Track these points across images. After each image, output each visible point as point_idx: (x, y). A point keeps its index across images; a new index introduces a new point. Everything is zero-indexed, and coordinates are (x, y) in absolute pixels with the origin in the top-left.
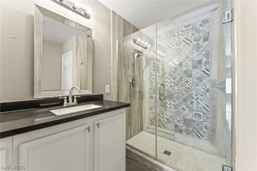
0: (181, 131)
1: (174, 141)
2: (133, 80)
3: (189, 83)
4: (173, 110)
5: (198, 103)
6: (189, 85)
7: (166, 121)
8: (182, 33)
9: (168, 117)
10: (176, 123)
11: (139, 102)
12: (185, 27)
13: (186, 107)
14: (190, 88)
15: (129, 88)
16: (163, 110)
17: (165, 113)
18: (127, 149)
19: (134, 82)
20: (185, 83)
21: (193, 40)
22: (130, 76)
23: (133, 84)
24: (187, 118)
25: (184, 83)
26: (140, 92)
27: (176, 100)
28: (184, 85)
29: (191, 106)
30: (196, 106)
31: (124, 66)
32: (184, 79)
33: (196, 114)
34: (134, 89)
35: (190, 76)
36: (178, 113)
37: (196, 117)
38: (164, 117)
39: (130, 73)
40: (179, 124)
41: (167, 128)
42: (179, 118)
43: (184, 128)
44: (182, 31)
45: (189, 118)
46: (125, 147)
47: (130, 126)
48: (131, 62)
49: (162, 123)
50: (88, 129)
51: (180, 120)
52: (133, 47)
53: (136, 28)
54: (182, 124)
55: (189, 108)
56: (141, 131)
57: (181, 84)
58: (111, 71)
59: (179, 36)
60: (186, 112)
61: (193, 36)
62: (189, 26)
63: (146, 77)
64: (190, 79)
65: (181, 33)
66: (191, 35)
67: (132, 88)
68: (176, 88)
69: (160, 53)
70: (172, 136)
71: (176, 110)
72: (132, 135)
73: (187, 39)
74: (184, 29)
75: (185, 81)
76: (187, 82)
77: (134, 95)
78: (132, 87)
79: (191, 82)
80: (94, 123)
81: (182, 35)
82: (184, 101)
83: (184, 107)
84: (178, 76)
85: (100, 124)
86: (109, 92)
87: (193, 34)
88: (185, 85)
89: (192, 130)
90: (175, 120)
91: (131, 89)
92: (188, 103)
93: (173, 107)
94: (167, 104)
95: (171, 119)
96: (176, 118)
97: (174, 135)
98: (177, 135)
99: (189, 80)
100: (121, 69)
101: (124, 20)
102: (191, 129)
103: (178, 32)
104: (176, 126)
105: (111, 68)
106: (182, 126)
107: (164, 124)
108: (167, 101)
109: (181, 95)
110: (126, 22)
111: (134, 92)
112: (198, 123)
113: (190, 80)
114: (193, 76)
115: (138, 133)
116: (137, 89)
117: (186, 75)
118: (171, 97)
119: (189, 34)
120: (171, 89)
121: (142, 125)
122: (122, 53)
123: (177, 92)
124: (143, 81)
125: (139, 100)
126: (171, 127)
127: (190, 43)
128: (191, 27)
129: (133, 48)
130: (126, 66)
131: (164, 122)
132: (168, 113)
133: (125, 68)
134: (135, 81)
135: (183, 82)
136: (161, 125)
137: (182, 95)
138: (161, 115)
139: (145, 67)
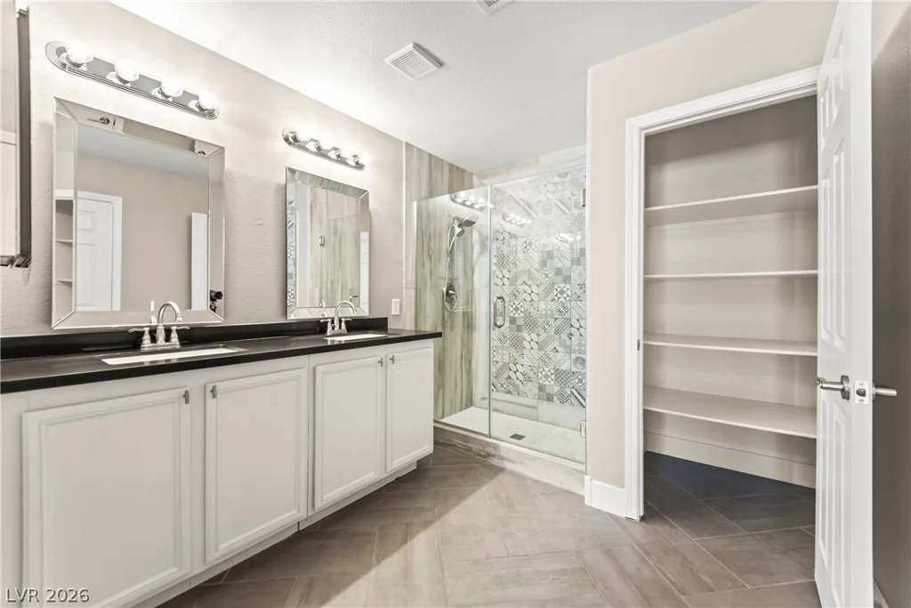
0: (549, 398)
1: (538, 420)
2: (450, 287)
3: (565, 295)
4: (536, 354)
5: (581, 335)
6: (565, 298)
7: (522, 378)
8: (554, 189)
9: (526, 369)
10: (541, 381)
11: (462, 340)
12: (559, 176)
13: (560, 346)
14: (567, 304)
15: (441, 306)
16: (516, 355)
17: (520, 361)
18: (435, 427)
19: (450, 292)
20: (559, 295)
21: (573, 204)
22: (442, 278)
23: (449, 297)
24: (561, 368)
25: (556, 295)
26: (465, 314)
27: (541, 331)
28: (556, 298)
29: (568, 342)
30: (577, 342)
31: (430, 257)
32: (556, 287)
33: (577, 359)
34: (452, 307)
35: (567, 280)
36: (545, 360)
37: (578, 365)
38: (517, 370)
39: (443, 271)
40: (546, 383)
41: (525, 395)
42: (547, 370)
43: (556, 389)
44: (553, 184)
45: (564, 369)
46: (433, 424)
47: (441, 391)
48: (445, 246)
49: (514, 385)
50: (381, 362)
51: (549, 374)
52: (449, 211)
53: (457, 167)
54: (552, 382)
55: (565, 346)
56: (467, 407)
57: (550, 297)
58: (402, 271)
59: (549, 195)
60: (560, 355)
61: (573, 198)
62: (566, 174)
63: (480, 279)
64: (568, 286)
65: (552, 188)
66: (570, 195)
67: (448, 306)
68: (542, 306)
69: (518, 218)
70: (534, 411)
71: (541, 353)
72: (446, 412)
73: (562, 203)
74: (557, 179)
75: (559, 289)
76: (562, 292)
77: (452, 321)
78: (446, 303)
79: (569, 293)
80: (386, 357)
81: (553, 193)
82: (557, 332)
83: (556, 344)
84: (547, 279)
85: (395, 359)
86: (398, 313)
87: (572, 194)
88: (559, 298)
89: (569, 393)
90: (540, 375)
91: (444, 307)
92: (564, 336)
93: (536, 347)
94: (524, 342)
95: (531, 374)
96: (541, 370)
97: (536, 408)
98: (545, 407)
99: (565, 289)
100: (424, 264)
101: (430, 155)
102: (568, 391)
103: (546, 186)
104: (541, 388)
105: (402, 263)
106: (552, 385)
107: (518, 386)
108: (525, 335)
109: (551, 321)
110: (433, 160)
111: (452, 313)
112: (580, 377)
113: (568, 289)
114: (573, 282)
115: (461, 410)
116: (459, 307)
117: (560, 278)
118: (531, 324)
119: (566, 192)
120: (532, 308)
121: (472, 393)
122: (424, 228)
123: (544, 315)
124: (472, 290)
125: (463, 333)
126: (531, 390)
127: (567, 211)
128: (569, 177)
129: (449, 216)
130: (433, 258)
131: (517, 382)
132: (526, 361)
133: (431, 262)
134: (454, 290)
135: (556, 293)
136: (511, 388)
137: (553, 320)
138: (511, 365)
139: (479, 256)
